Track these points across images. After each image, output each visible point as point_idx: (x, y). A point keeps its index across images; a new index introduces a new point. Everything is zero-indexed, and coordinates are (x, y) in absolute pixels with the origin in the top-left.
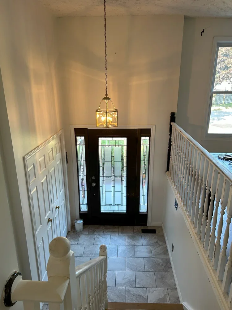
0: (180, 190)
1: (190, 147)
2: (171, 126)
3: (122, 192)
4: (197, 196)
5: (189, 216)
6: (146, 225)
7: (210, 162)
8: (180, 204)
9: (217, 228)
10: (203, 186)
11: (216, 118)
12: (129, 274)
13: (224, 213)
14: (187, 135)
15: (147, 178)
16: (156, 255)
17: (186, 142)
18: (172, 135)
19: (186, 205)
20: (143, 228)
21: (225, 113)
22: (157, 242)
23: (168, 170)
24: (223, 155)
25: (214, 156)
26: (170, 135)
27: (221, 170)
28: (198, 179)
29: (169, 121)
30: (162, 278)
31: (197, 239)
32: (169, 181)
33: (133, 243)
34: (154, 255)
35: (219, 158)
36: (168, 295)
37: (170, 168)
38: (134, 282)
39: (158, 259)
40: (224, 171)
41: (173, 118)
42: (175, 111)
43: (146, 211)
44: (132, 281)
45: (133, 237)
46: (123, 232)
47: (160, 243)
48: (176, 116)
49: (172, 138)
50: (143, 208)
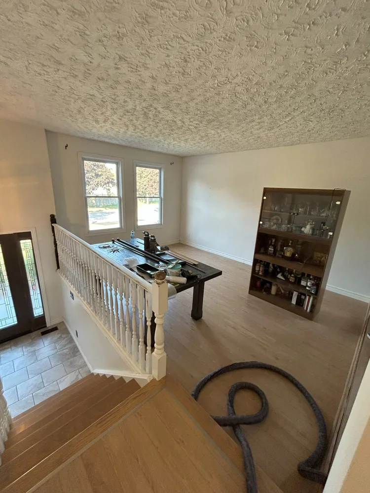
0: (73, 282)
1: (74, 243)
2: (53, 228)
3: (7, 304)
4: (90, 284)
5: (84, 300)
6: (46, 327)
7: (90, 251)
8: (75, 293)
9: (114, 307)
10: (93, 274)
11: (99, 218)
12: (34, 380)
13: (107, 285)
14: (69, 233)
15: (36, 281)
16: (61, 348)
17: (69, 240)
18: (56, 235)
19: (80, 292)
20: (42, 330)
21: (106, 213)
22: (61, 337)
23: (58, 267)
24: (102, 245)
25: (95, 247)
26: (54, 235)
27: (99, 255)
28: (88, 270)
29: (50, 222)
30: (71, 363)
31: (94, 314)
32: (61, 277)
33: (32, 349)
34: (59, 349)
35: (99, 247)
36: (80, 375)
37: (60, 265)
38: (42, 384)
39: (65, 351)
40: (101, 255)
41: (53, 220)
42: (55, 214)
43: (43, 313)
44: (39, 384)
45: (31, 345)
46: (16, 345)
47: (64, 336)
48: (56, 217)
49: (56, 238)
50: (37, 312)
